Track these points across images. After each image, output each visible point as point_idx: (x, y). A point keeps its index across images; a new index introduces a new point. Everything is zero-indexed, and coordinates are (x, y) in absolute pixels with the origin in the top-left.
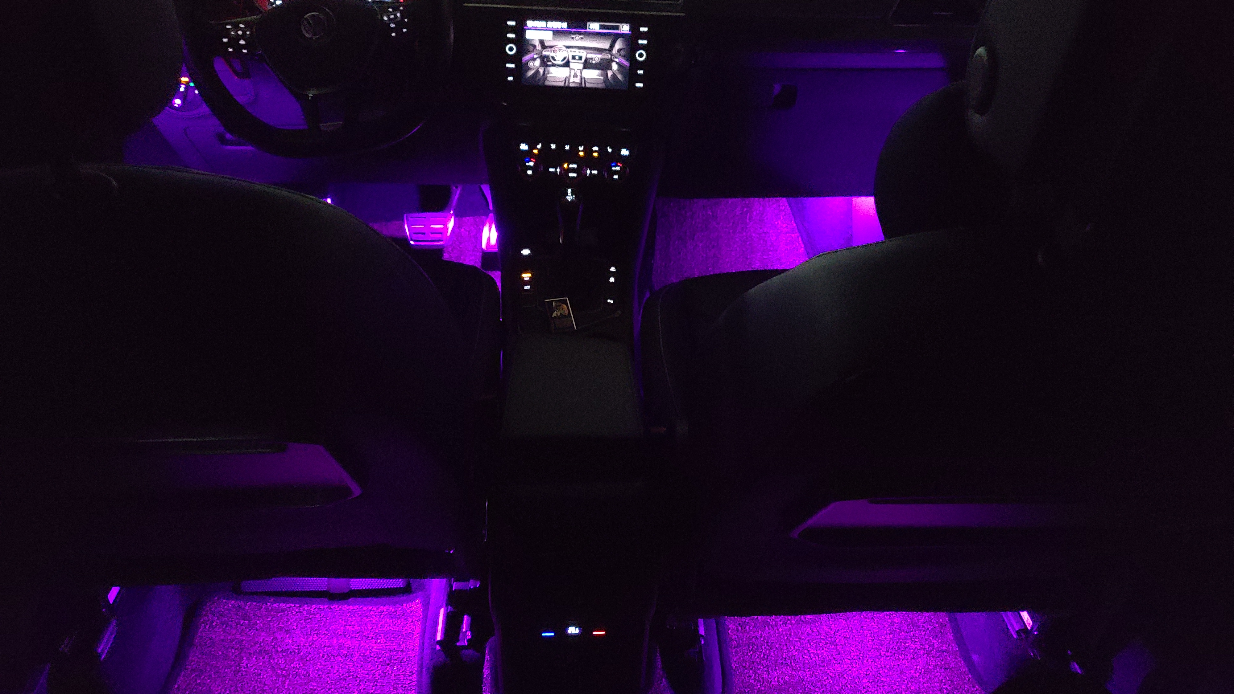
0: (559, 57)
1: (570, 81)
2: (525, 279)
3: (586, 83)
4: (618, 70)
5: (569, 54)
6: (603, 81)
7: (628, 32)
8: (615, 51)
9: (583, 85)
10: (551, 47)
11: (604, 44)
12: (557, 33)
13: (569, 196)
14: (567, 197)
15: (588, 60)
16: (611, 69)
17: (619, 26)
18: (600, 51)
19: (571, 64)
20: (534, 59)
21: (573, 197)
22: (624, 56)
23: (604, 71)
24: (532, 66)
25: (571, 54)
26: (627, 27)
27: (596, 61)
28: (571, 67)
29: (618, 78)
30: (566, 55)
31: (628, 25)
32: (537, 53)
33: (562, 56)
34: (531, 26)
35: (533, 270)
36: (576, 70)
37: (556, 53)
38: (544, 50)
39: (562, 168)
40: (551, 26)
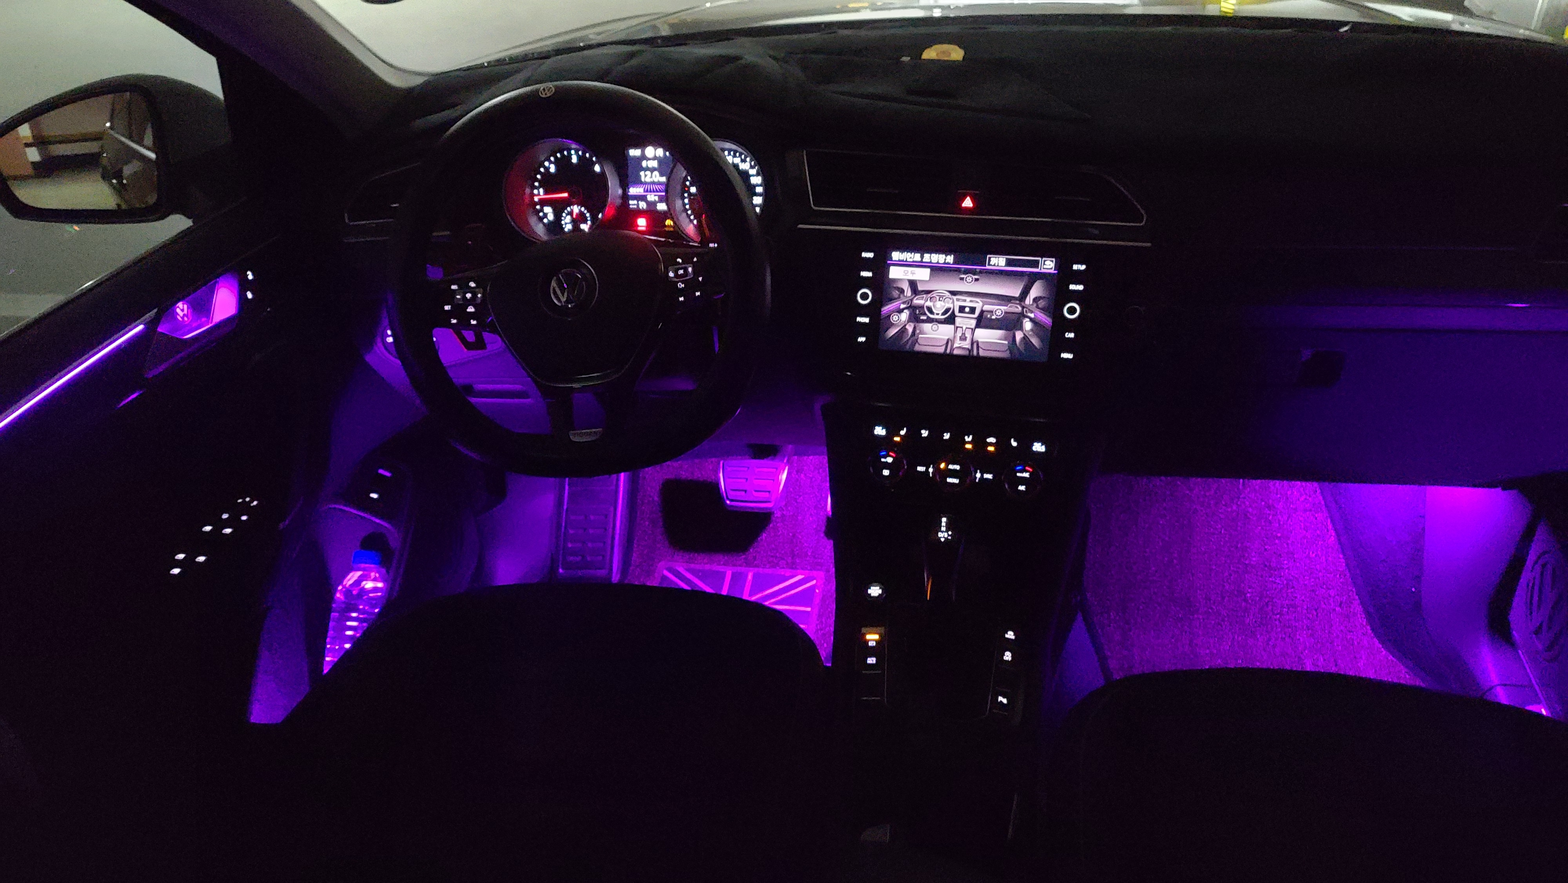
0: (939, 307)
1: (954, 347)
2: (871, 644)
3: (980, 350)
4: (1032, 330)
5: (955, 304)
6: (1006, 348)
7: (1052, 271)
8: (1029, 301)
9: (975, 353)
10: (928, 292)
11: (1014, 290)
12: (936, 270)
13: (942, 532)
14: (940, 535)
15: (984, 313)
16: (1021, 328)
17: (1039, 260)
18: (1005, 299)
19: (958, 320)
20: (900, 311)
21: (949, 535)
22: (1044, 310)
23: (1009, 332)
24: (896, 321)
25: (958, 304)
26: (1051, 263)
27: (997, 315)
28: (957, 324)
29: (1031, 342)
30: (951, 306)
31: (1054, 260)
32: (905, 300)
33: (945, 306)
34: (897, 259)
35: (882, 630)
36: (964, 328)
37: (934, 302)
38: (915, 297)
39: (937, 469)
40: (929, 261)
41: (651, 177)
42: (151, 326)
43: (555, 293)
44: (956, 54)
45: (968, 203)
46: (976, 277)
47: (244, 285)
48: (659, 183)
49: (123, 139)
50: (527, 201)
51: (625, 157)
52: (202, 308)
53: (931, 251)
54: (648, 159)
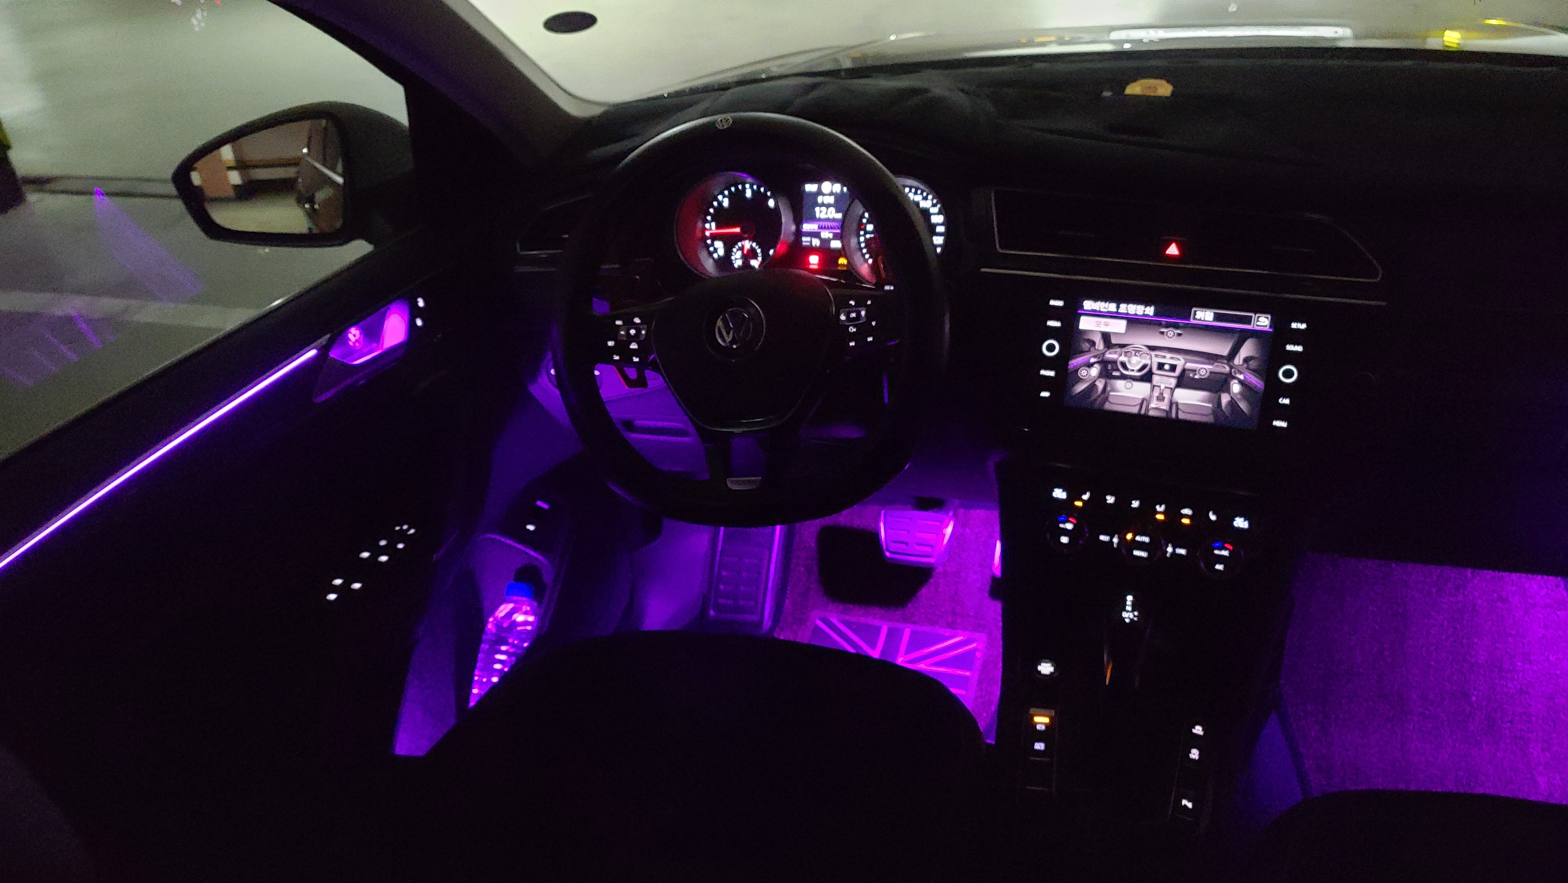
0: (1135, 363)
1: (1150, 407)
2: (1039, 727)
3: (1180, 412)
4: (1241, 393)
5: (1155, 360)
6: (1210, 411)
7: (1267, 329)
8: (1238, 360)
9: (1174, 415)
10: (1123, 346)
11: (1222, 348)
12: (1133, 322)
13: (1128, 611)
14: (1125, 615)
15: (1186, 372)
16: (1228, 390)
17: (1252, 316)
18: (1212, 358)
19: (1156, 379)
20: (1090, 365)
21: (1135, 616)
22: (1255, 371)
23: (1214, 395)
24: (1085, 376)
25: (1156, 361)
26: (1266, 320)
27: (1200, 375)
28: (1155, 383)
29: (1240, 407)
30: (1148, 362)
31: (1269, 316)
32: (1095, 354)
33: (1140, 362)
34: (1090, 309)
35: (1053, 713)
36: (1162, 387)
37: (1129, 357)
38: (1108, 350)
39: (1122, 539)
40: (1126, 312)
41: (827, 213)
42: (323, 352)
43: (720, 331)
44: (1164, 89)
45: (1173, 250)
46: (1179, 331)
47: (415, 312)
48: (834, 220)
49: (318, 165)
50: (699, 235)
51: (801, 193)
52: (373, 334)
53: (1128, 301)
54: (824, 195)
